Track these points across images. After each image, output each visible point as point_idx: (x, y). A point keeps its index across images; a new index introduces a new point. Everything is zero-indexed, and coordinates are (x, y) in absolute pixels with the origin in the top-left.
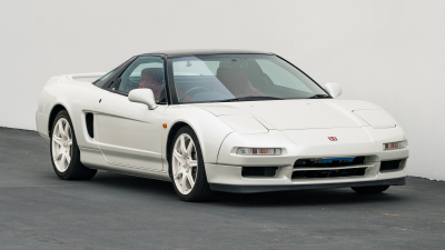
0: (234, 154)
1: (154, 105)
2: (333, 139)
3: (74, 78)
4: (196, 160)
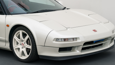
4: (30, 45)
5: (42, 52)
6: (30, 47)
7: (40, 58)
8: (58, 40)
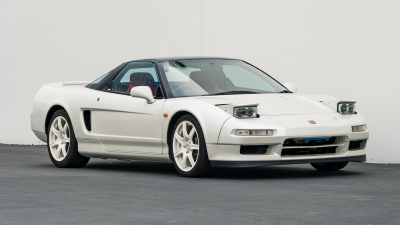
0: (234, 136)
1: (153, 100)
2: (312, 122)
3: (65, 85)
6: (197, 147)
7: (212, 166)
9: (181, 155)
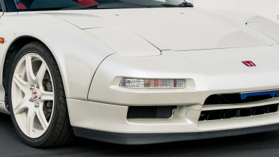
0: (116, 87)
4: (52, 91)
5: (82, 118)
6: (50, 96)
7: (76, 134)
8: (129, 82)
9: (26, 110)
